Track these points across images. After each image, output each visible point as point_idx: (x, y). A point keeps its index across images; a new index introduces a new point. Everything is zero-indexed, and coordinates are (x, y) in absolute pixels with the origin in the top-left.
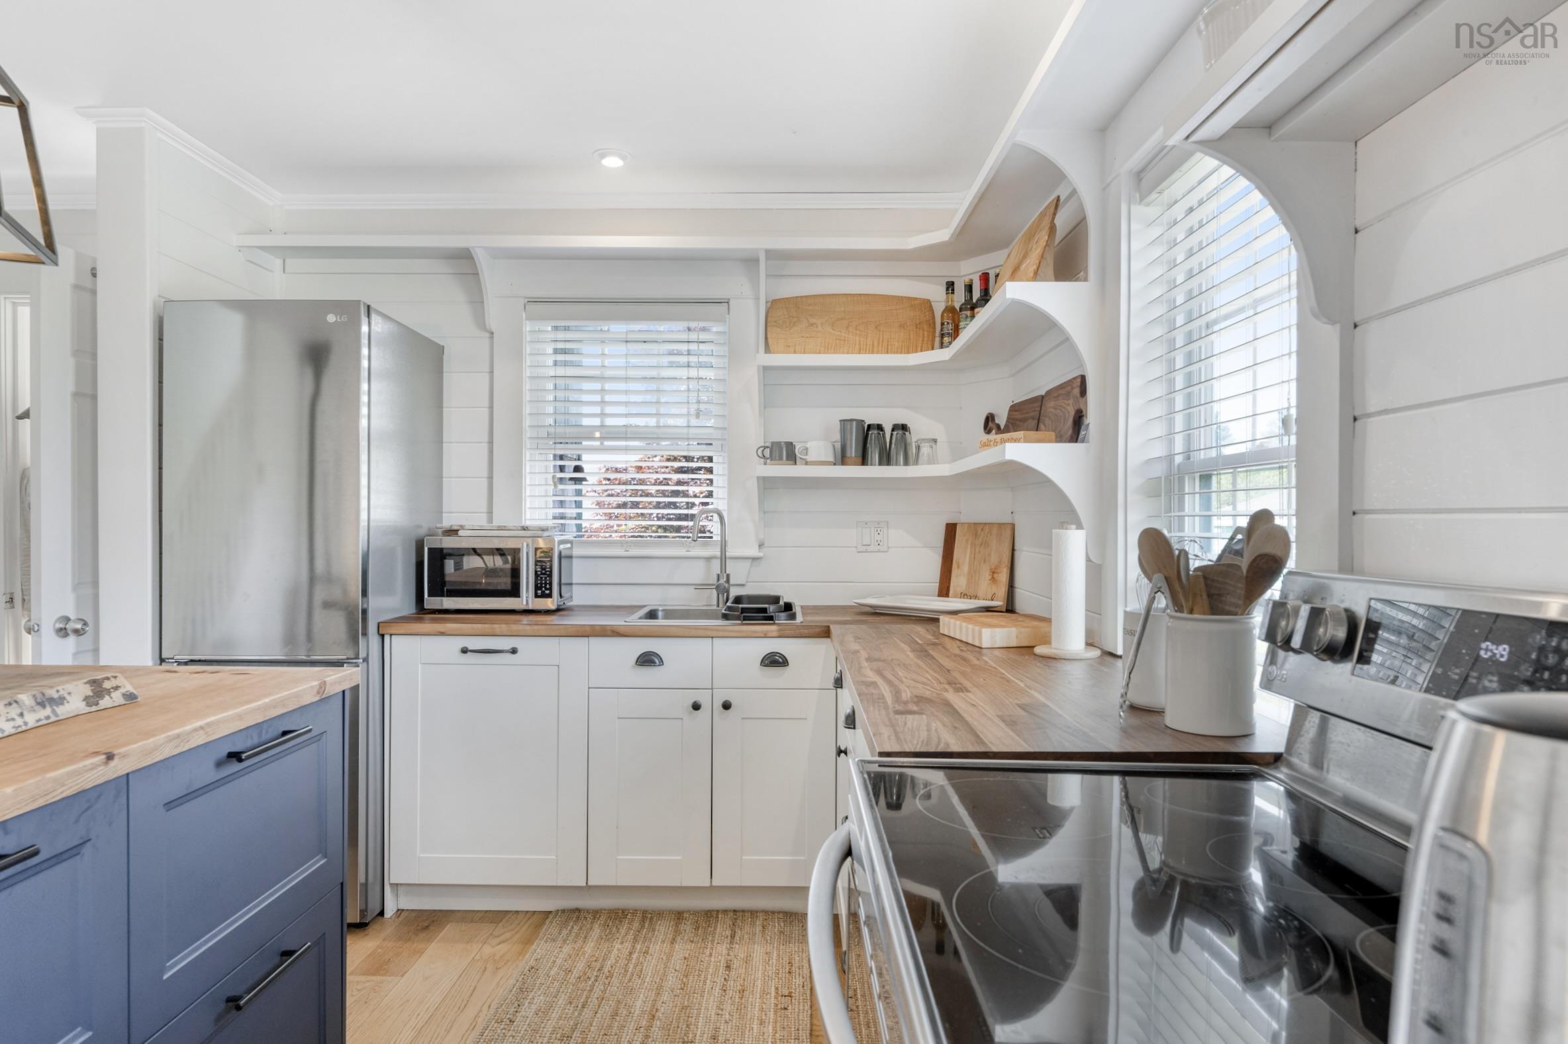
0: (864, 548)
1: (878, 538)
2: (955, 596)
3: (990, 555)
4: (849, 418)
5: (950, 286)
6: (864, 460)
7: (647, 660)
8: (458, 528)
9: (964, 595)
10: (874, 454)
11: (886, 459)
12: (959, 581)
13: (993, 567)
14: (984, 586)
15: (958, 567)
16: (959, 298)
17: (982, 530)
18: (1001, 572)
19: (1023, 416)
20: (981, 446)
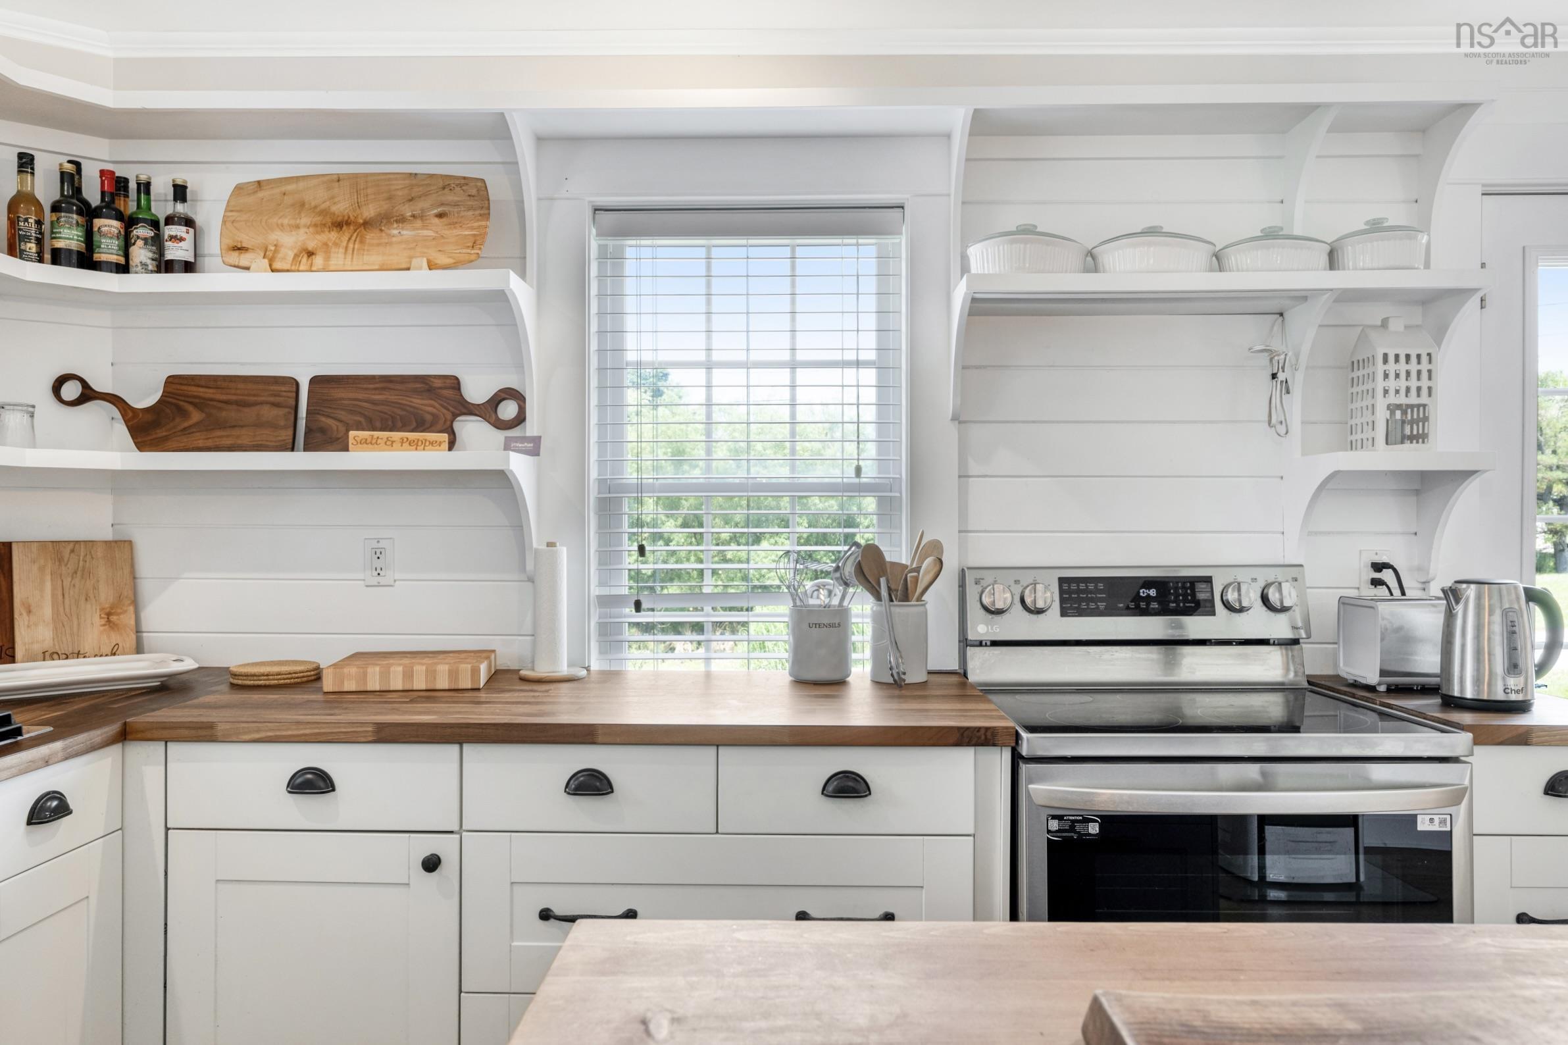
5: (24, 161)
9: (51, 658)
13: (103, 607)
14: (92, 635)
15: (29, 612)
17: (72, 552)
18: (125, 612)
19: (234, 398)
20: (351, 441)
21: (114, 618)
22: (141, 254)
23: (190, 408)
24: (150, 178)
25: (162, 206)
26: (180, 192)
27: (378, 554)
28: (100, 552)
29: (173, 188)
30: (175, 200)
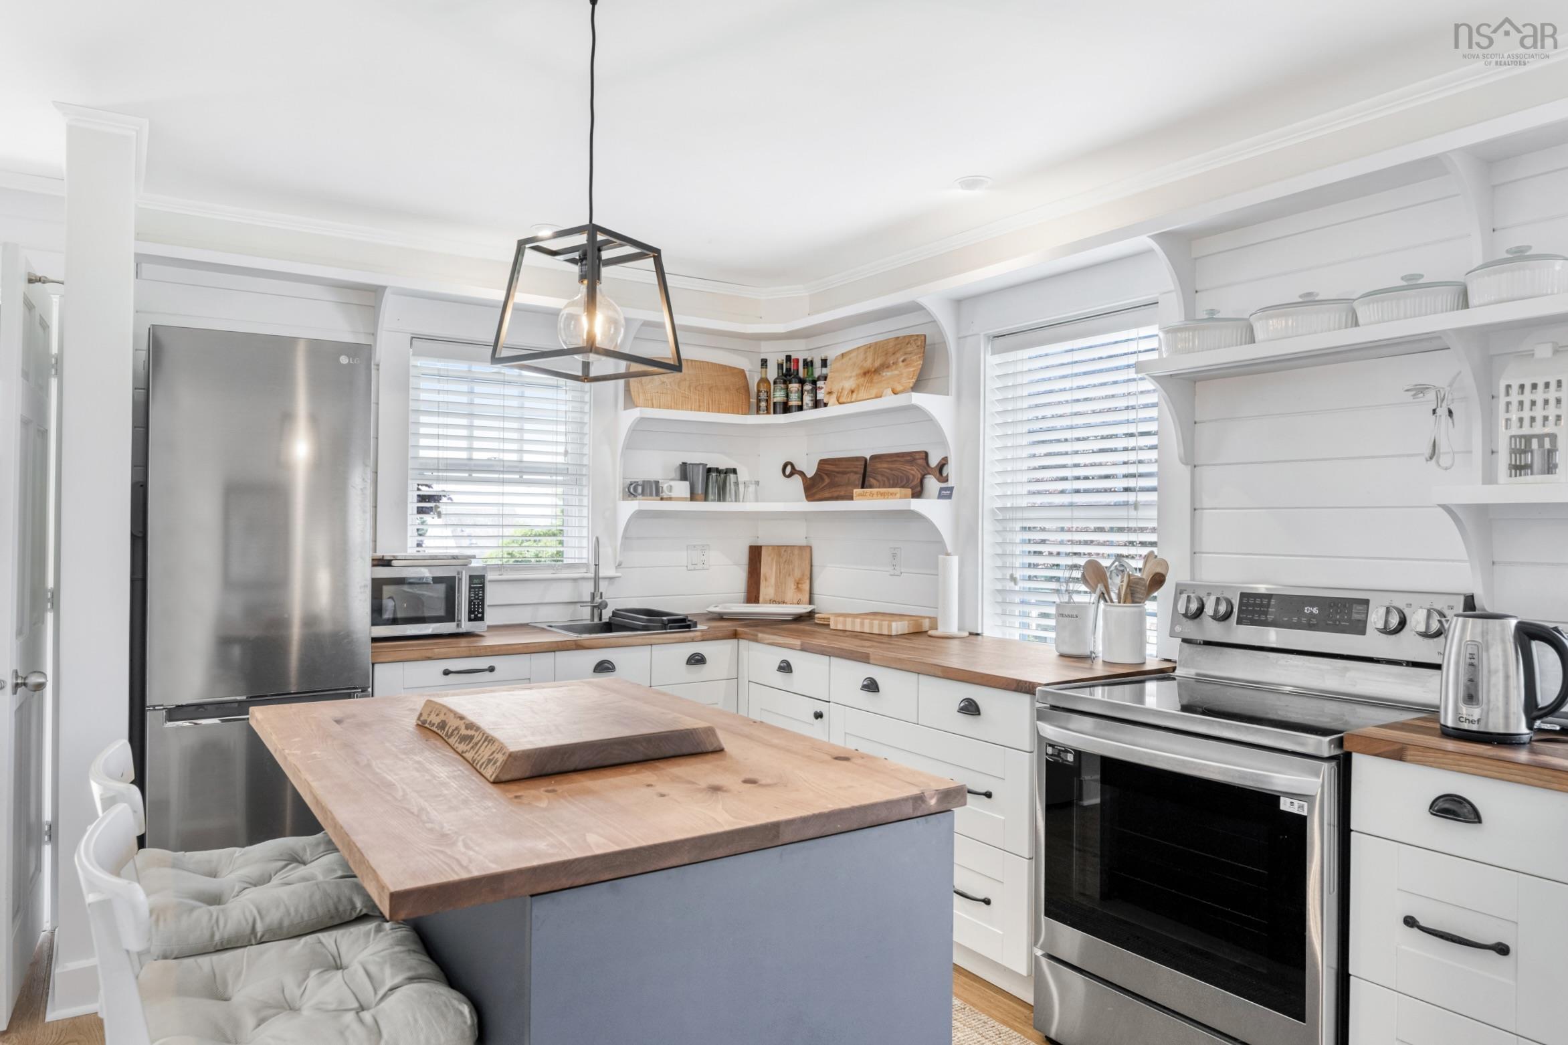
0: (692, 567)
1: (703, 558)
2: (765, 602)
3: (793, 570)
4: (698, 463)
5: (764, 363)
6: (706, 499)
7: (603, 667)
8: (392, 558)
9: (773, 602)
10: (713, 490)
11: (722, 496)
12: (766, 590)
13: (797, 579)
14: (790, 593)
15: (766, 580)
16: (772, 373)
17: (785, 551)
18: (805, 583)
19: (841, 470)
20: (854, 495)
21: (800, 586)
22: (807, 399)
23: (825, 477)
24: (813, 358)
25: (818, 371)
26: (824, 363)
27: (894, 556)
28: (796, 552)
29: (820, 362)
30: (822, 367)
